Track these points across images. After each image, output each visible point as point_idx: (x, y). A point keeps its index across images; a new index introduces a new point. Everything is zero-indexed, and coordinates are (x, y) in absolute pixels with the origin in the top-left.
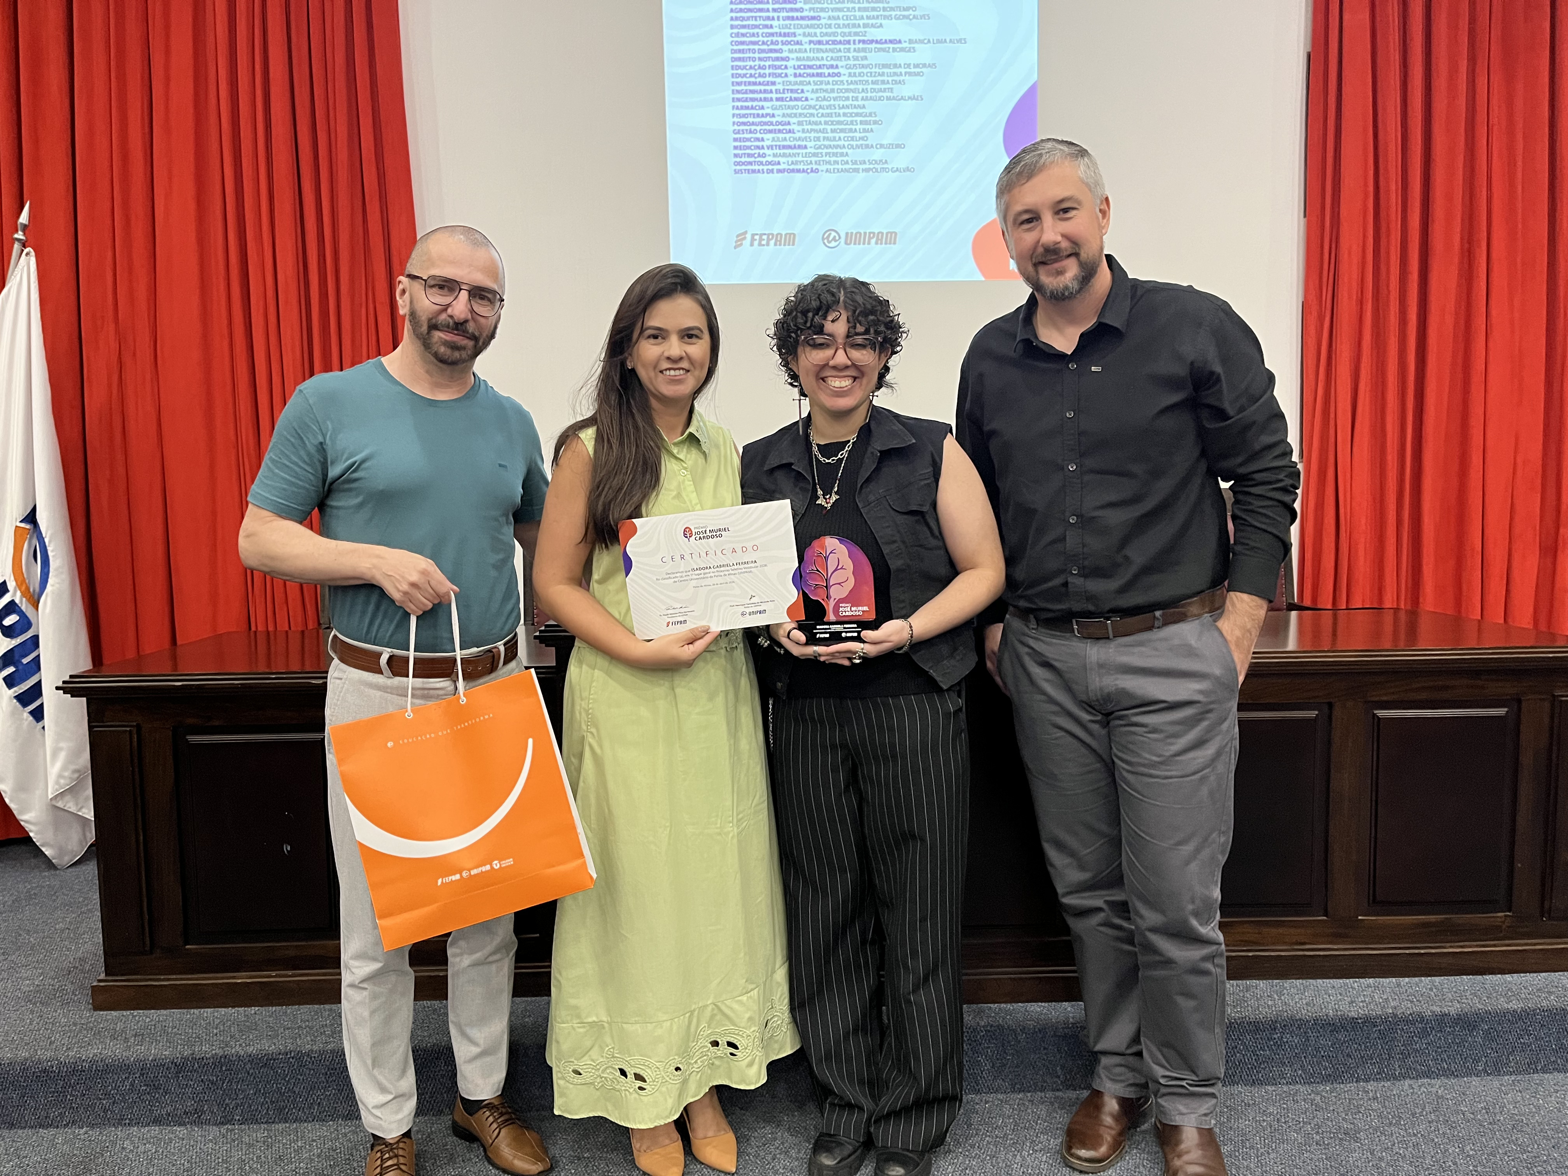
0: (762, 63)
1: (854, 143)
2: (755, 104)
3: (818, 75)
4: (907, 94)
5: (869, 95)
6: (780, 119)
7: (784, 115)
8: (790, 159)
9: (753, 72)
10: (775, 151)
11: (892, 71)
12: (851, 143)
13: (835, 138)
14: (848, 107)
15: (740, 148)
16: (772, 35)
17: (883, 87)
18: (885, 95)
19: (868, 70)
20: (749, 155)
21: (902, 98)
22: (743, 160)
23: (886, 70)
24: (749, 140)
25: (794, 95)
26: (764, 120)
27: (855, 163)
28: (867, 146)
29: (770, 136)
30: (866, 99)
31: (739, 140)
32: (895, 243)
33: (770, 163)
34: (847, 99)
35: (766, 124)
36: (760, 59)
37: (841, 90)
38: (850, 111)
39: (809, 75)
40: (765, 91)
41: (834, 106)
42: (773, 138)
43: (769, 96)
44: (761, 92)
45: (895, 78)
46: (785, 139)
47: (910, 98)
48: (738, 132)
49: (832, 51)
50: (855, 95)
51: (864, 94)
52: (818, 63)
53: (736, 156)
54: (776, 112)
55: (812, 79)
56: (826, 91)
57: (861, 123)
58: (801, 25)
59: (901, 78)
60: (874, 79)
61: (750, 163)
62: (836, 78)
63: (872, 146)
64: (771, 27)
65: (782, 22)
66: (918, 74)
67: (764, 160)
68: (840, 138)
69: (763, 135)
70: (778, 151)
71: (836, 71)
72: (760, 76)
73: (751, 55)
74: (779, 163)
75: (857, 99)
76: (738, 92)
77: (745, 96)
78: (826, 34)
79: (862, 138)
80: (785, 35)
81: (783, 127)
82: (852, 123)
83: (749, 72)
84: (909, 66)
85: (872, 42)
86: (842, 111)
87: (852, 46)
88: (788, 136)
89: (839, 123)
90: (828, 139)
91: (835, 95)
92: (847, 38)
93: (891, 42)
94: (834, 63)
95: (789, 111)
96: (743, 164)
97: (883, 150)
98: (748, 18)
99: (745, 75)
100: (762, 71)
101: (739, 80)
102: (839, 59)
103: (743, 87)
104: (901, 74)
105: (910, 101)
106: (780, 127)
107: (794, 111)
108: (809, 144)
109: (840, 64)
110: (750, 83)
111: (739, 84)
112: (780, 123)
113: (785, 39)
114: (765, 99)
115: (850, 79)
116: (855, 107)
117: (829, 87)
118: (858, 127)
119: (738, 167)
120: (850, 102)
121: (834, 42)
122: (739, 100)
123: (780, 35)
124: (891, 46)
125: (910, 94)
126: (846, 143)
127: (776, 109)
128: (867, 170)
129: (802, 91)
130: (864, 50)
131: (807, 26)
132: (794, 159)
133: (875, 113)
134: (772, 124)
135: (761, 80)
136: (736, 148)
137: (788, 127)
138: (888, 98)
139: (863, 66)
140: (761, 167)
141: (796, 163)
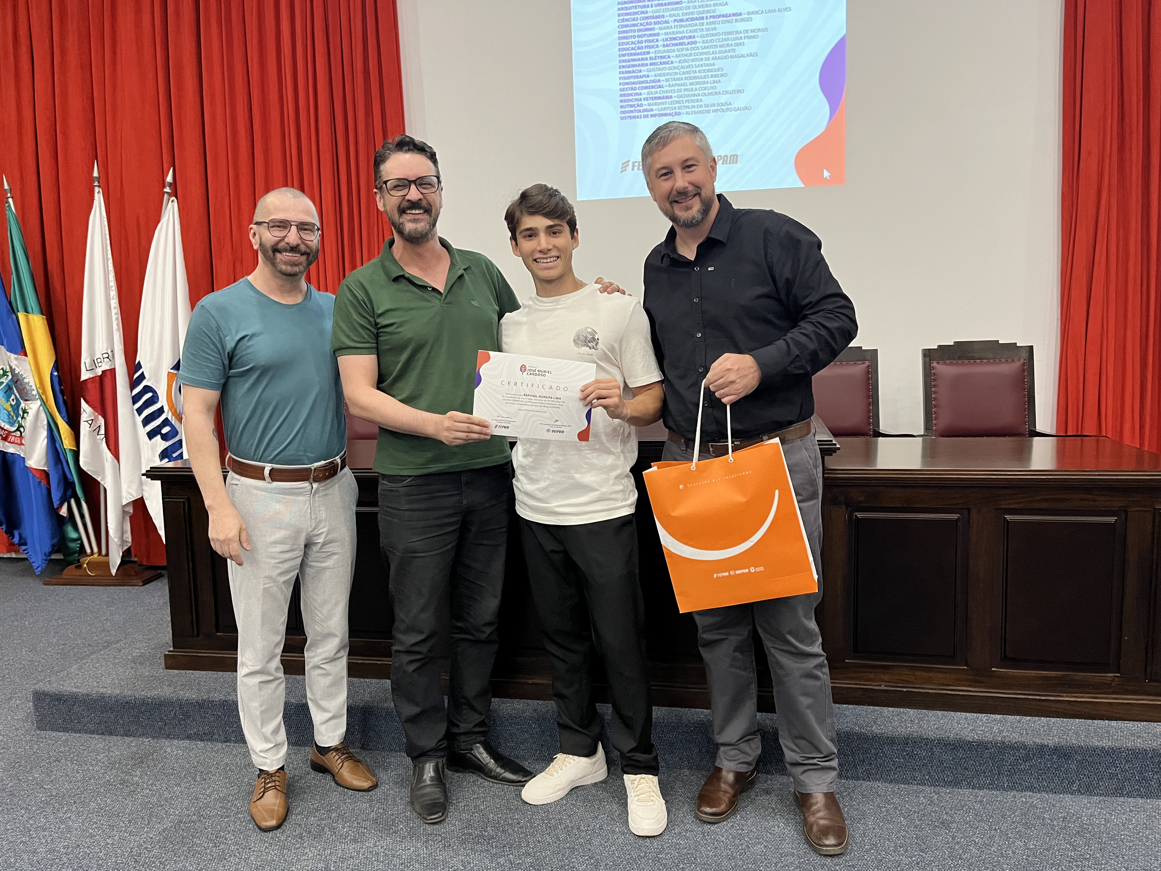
0: (640, 39)
1: (706, 92)
2: (635, 69)
3: (681, 44)
4: (744, 52)
5: (718, 55)
6: (652, 78)
7: (655, 75)
8: (660, 107)
9: (633, 46)
10: (649, 102)
11: (734, 36)
12: (704, 92)
13: (692, 89)
14: (702, 65)
15: (625, 101)
16: (647, 18)
17: (727, 48)
18: (729, 54)
19: (717, 37)
20: (631, 106)
21: (742, 56)
22: (627, 109)
23: (730, 36)
24: (631, 95)
25: (662, 60)
26: (641, 80)
27: (707, 106)
28: (716, 93)
29: (645, 91)
30: (716, 58)
31: (624, 95)
32: (736, 163)
33: (646, 110)
34: (702, 60)
35: (643, 82)
36: (639, 36)
37: (697, 54)
38: (704, 68)
39: (673, 45)
40: (643, 59)
41: (692, 65)
42: (648, 92)
43: (645, 62)
44: (639, 60)
45: (738, 41)
46: (657, 92)
47: (748, 55)
48: (623, 90)
49: (690, 25)
50: (707, 56)
51: (713, 55)
52: (680, 35)
53: (622, 107)
54: (650, 74)
55: (675, 48)
56: (686, 55)
57: (712, 76)
58: (668, 9)
59: (741, 41)
60: (721, 43)
61: (632, 112)
62: (693, 46)
63: (720, 93)
64: (647, 12)
65: (654, 8)
66: (754, 37)
67: (641, 108)
68: (696, 89)
69: (641, 91)
70: (652, 102)
71: (693, 40)
72: (639, 48)
73: (633, 34)
74: (652, 110)
75: (708, 59)
76: (623, 61)
77: (628, 64)
78: (686, 14)
79: (712, 88)
80: (656, 17)
81: (656, 84)
82: (705, 77)
83: (631, 46)
84: (747, 31)
85: (719, 16)
86: (697, 69)
87: (705, 21)
88: (658, 90)
89: (695, 78)
90: (687, 90)
91: (693, 57)
92: (701, 16)
93: (734, 15)
94: (692, 34)
95: (659, 72)
96: (627, 112)
97: (728, 95)
98: (630, 8)
99: (628, 49)
100: (640, 45)
101: (625, 52)
102: (695, 31)
103: (627, 58)
104: (741, 38)
105: (748, 58)
106: (653, 84)
107: (663, 72)
108: (673, 95)
109: (696, 34)
110: (631, 54)
111: (624, 55)
112: (653, 81)
113: (656, 20)
114: (643, 65)
115: (703, 45)
116: (707, 65)
117: (689, 52)
118: (709, 80)
119: (623, 115)
120: (704, 62)
121: (692, 19)
122: (624, 67)
123: (653, 18)
124: (734, 18)
125: (749, 52)
126: (701, 92)
127: (650, 71)
128: (716, 111)
129: (669, 57)
130: (714, 23)
131: (673, 9)
132: (663, 106)
133: (722, 69)
134: (647, 82)
135: (640, 51)
136: (621, 101)
137: (658, 84)
138: (732, 57)
139: (713, 35)
140: (639, 114)
141: (665, 109)
